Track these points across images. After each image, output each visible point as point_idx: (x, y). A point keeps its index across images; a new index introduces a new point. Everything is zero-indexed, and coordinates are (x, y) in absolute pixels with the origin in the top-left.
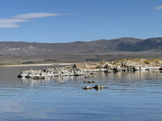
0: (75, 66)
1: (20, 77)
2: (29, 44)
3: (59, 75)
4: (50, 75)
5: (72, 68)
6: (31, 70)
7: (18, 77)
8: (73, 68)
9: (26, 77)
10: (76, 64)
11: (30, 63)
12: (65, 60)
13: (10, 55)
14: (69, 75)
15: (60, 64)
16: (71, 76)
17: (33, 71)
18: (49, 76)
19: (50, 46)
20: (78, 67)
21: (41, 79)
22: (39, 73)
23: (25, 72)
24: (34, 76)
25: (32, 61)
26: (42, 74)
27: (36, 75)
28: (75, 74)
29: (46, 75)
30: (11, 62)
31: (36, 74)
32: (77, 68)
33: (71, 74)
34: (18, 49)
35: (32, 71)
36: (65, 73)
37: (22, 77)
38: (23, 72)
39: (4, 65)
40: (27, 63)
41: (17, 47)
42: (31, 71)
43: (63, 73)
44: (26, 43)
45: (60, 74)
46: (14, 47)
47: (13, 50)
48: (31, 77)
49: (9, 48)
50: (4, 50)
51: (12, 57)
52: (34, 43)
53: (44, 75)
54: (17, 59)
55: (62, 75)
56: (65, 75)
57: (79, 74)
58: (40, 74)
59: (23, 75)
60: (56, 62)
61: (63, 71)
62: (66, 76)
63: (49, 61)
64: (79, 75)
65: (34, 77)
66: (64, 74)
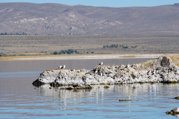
0: (165, 62)
1: (38, 83)
2: (67, 9)
3: (125, 82)
4: (106, 82)
5: (159, 66)
6: (62, 68)
7: (33, 84)
8: (161, 64)
9: (51, 84)
10: (168, 56)
11: (70, 52)
12: (151, 46)
13: (23, 34)
14: (147, 81)
15: (138, 56)
16: (152, 83)
17: (67, 71)
18: (103, 82)
19: (116, 13)
20: (172, 64)
21: (83, 88)
22: (81, 76)
23: (51, 73)
24: (70, 81)
25: (74, 47)
26: (87, 79)
27: (73, 81)
28: (161, 80)
29: (95, 81)
30: (27, 49)
31: (74, 78)
32: (170, 66)
33: (153, 79)
34: (43, 19)
35: (65, 72)
36: (140, 78)
37: (44, 84)
38: (45, 74)
39: (10, 56)
40: (63, 52)
41: (39, 16)
42: (63, 71)
43: (134, 77)
44: (60, 6)
45: (127, 78)
46: (33, 15)
47: (30, 23)
48: (62, 85)
49: (22, 19)
50: (11, 22)
51: (28, 38)
52: (80, 6)
53: (90, 81)
54: (40, 43)
55: (133, 80)
56: (138, 81)
57: (171, 80)
58: (84, 79)
59: (44, 80)
60: (128, 52)
61: (136, 73)
62: (140, 83)
63: (113, 48)
64: (170, 82)
65: (69, 85)
66: (136, 79)
